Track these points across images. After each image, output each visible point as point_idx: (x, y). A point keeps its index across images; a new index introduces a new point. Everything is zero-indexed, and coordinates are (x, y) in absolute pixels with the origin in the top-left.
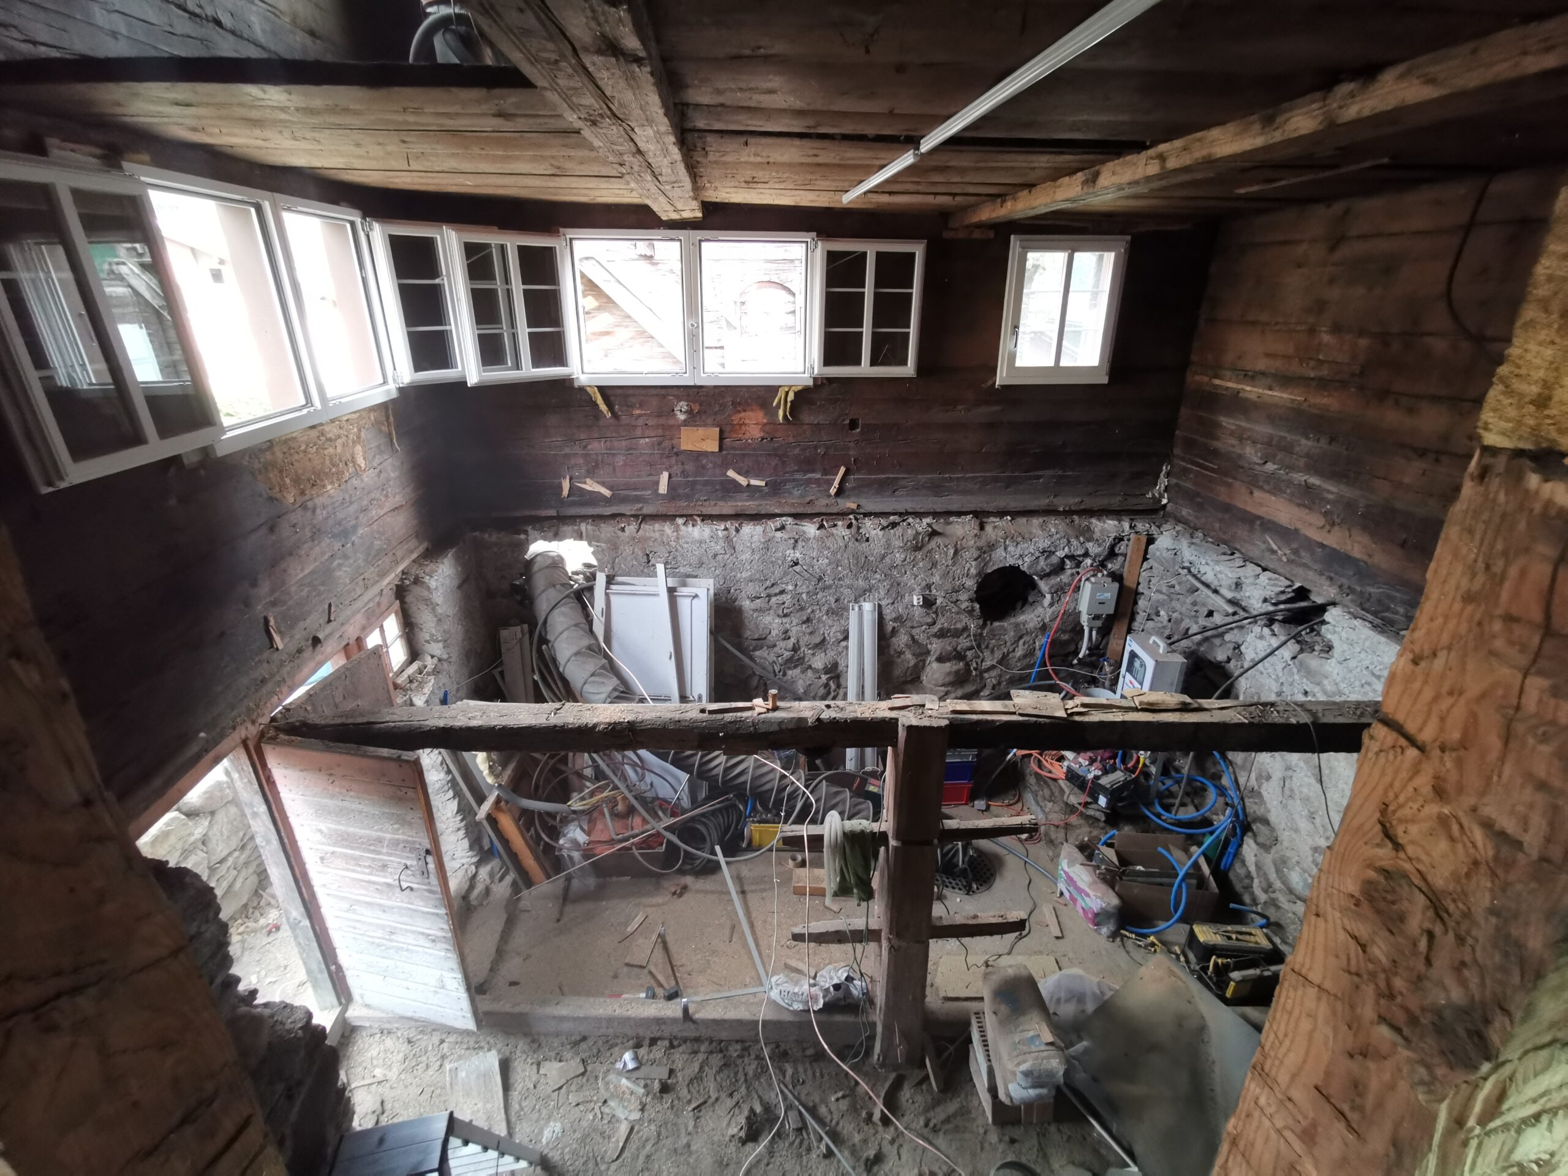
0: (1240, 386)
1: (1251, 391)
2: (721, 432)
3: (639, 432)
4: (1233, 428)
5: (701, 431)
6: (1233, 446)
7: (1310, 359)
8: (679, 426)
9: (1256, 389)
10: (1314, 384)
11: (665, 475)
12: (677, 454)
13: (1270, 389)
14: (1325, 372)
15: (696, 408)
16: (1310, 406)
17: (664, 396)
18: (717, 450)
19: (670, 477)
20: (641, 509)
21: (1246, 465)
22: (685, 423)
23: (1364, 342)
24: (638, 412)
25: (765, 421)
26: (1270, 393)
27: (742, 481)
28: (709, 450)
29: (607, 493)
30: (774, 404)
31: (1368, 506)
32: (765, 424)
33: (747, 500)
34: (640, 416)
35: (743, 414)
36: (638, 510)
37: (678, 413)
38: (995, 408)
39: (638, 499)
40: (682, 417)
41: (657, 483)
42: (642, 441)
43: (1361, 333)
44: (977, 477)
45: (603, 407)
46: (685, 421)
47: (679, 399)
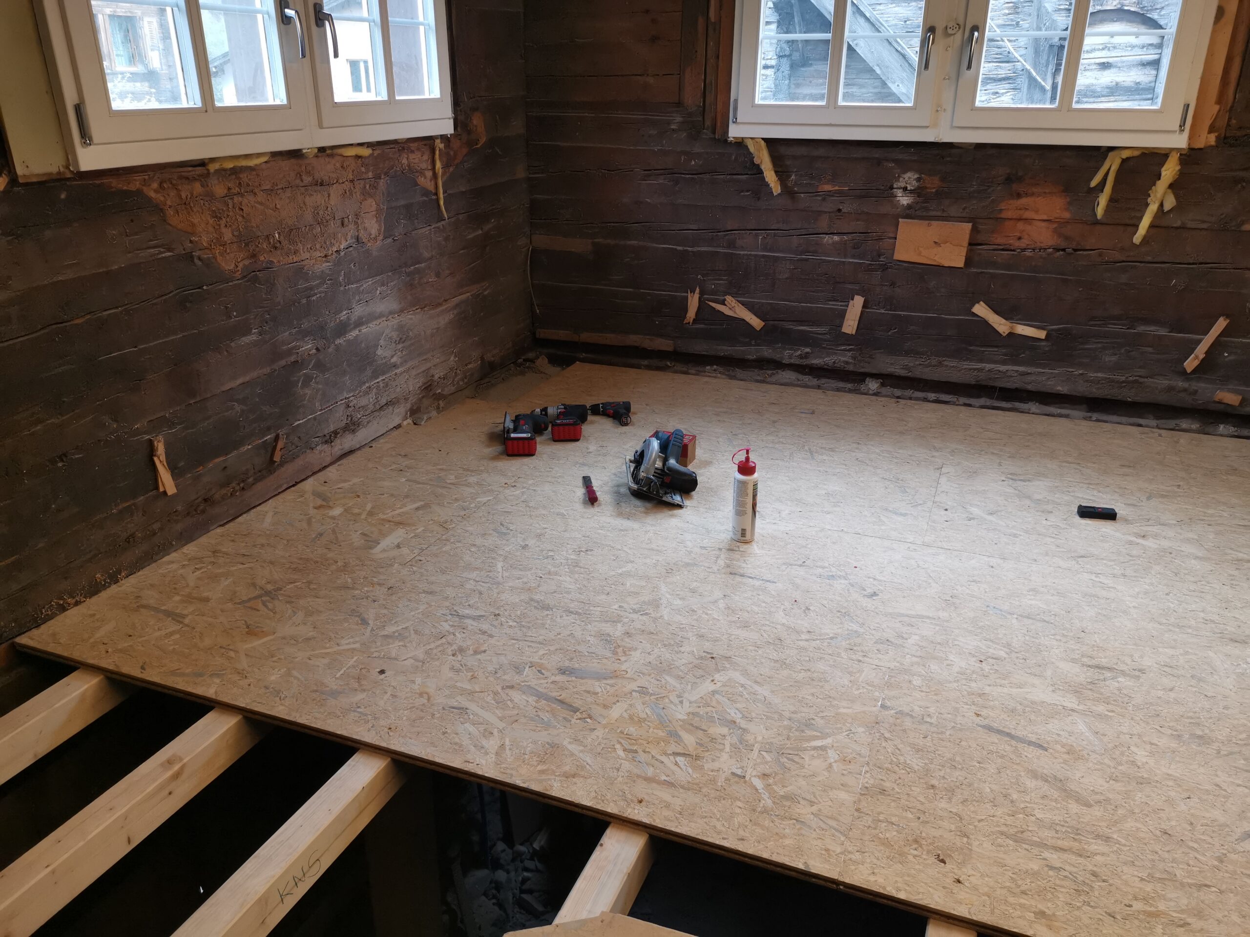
2: (975, 230)
3: (823, 223)
5: (936, 229)
8: (896, 217)
11: (858, 301)
12: (884, 268)
15: (933, 183)
17: (879, 162)
18: (960, 263)
19: (865, 306)
20: (806, 356)
22: (909, 213)
24: (828, 187)
25: (1067, 215)
27: (1001, 325)
28: (947, 264)
29: (756, 322)
30: (1093, 184)
32: (1067, 222)
33: (1004, 363)
34: (830, 194)
35: (1024, 201)
36: (801, 357)
37: (899, 193)
39: (804, 339)
40: (904, 200)
41: (842, 315)
42: (827, 239)
45: (770, 176)
46: (909, 207)
47: (905, 167)
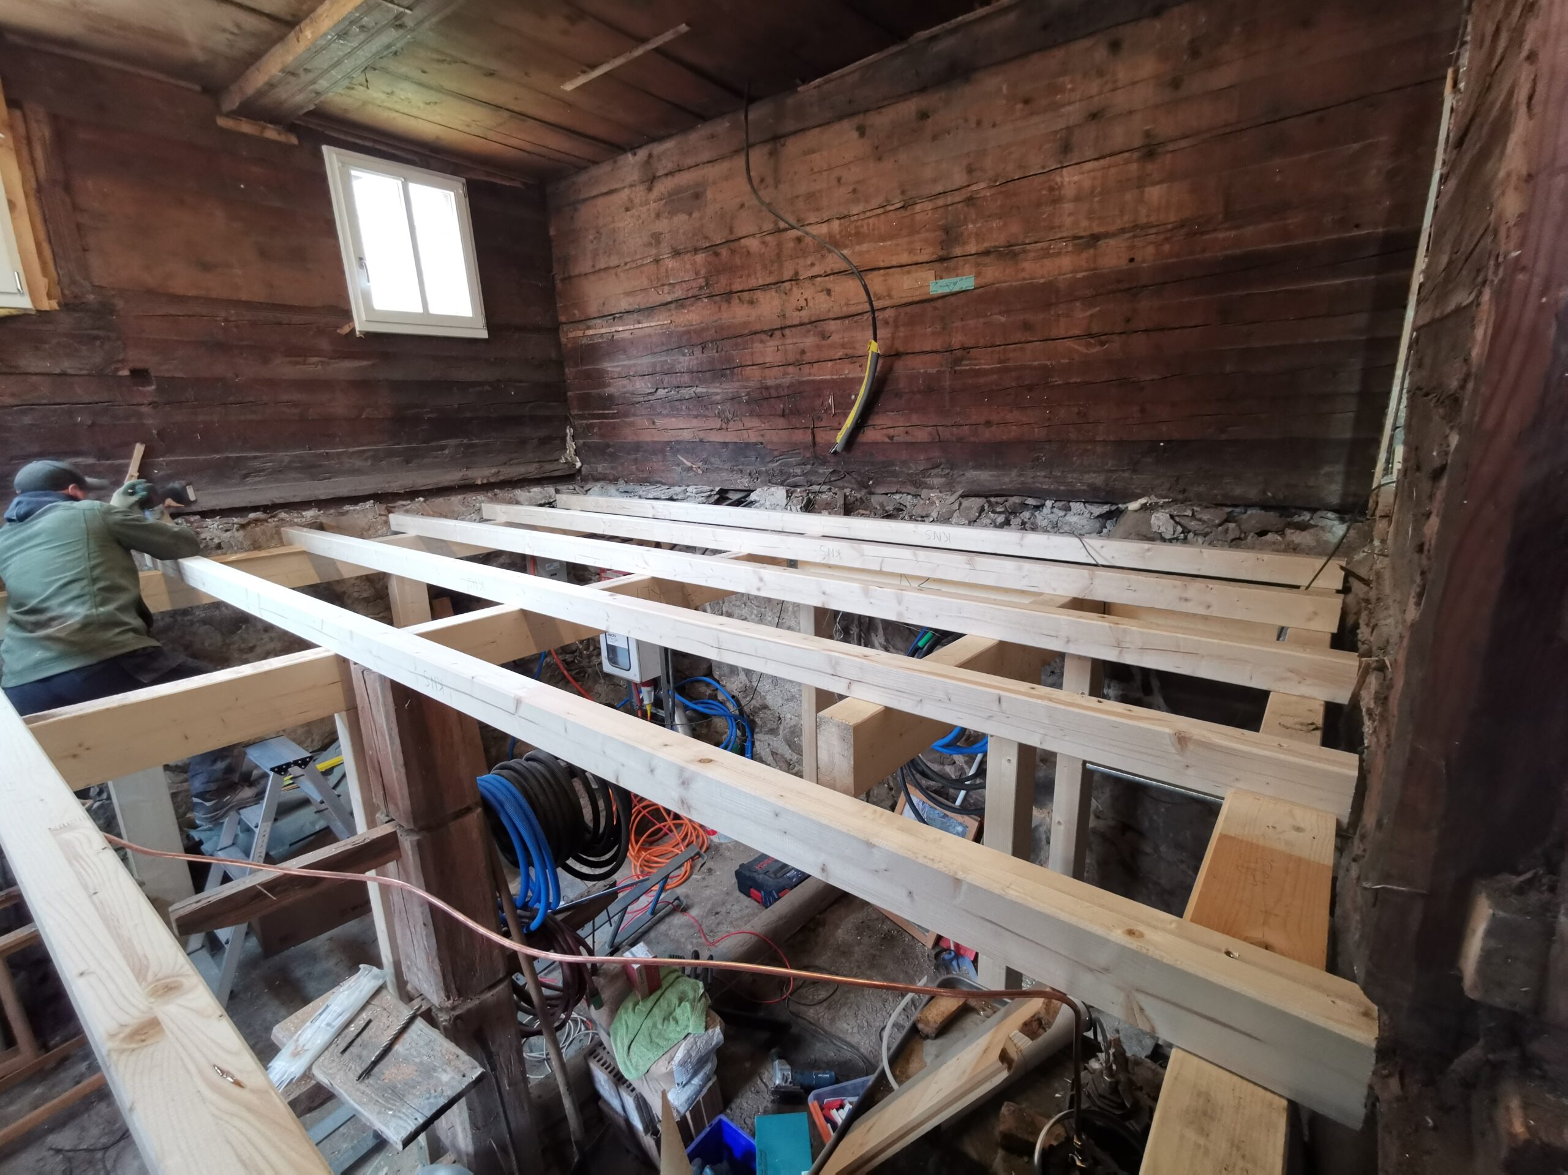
0: (613, 329)
1: (623, 330)
4: (618, 369)
6: (624, 386)
7: (663, 285)
9: (628, 327)
10: (673, 306)
13: (639, 323)
14: (678, 294)
16: (676, 326)
21: (641, 399)
23: (700, 258)
26: (640, 326)
31: (748, 394)
38: (364, 363)
43: (696, 250)
44: (364, 451)
